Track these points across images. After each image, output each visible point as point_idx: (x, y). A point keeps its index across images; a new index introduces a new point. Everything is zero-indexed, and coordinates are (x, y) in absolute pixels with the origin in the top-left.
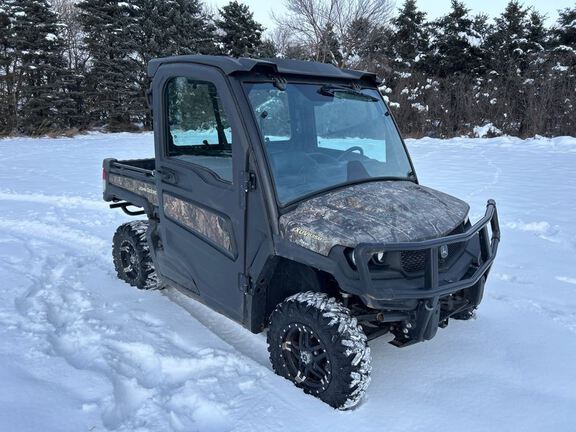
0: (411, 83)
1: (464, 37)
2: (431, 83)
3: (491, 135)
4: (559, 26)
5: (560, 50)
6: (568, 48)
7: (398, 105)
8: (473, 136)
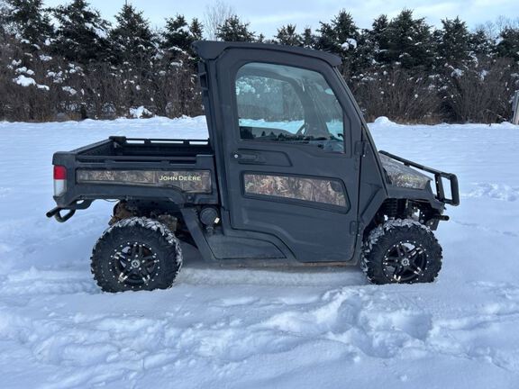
0: (53, 67)
1: (92, 29)
2: (74, 68)
3: (145, 116)
4: (167, 31)
5: (174, 50)
6: (179, 49)
7: (48, 88)
8: (130, 116)
